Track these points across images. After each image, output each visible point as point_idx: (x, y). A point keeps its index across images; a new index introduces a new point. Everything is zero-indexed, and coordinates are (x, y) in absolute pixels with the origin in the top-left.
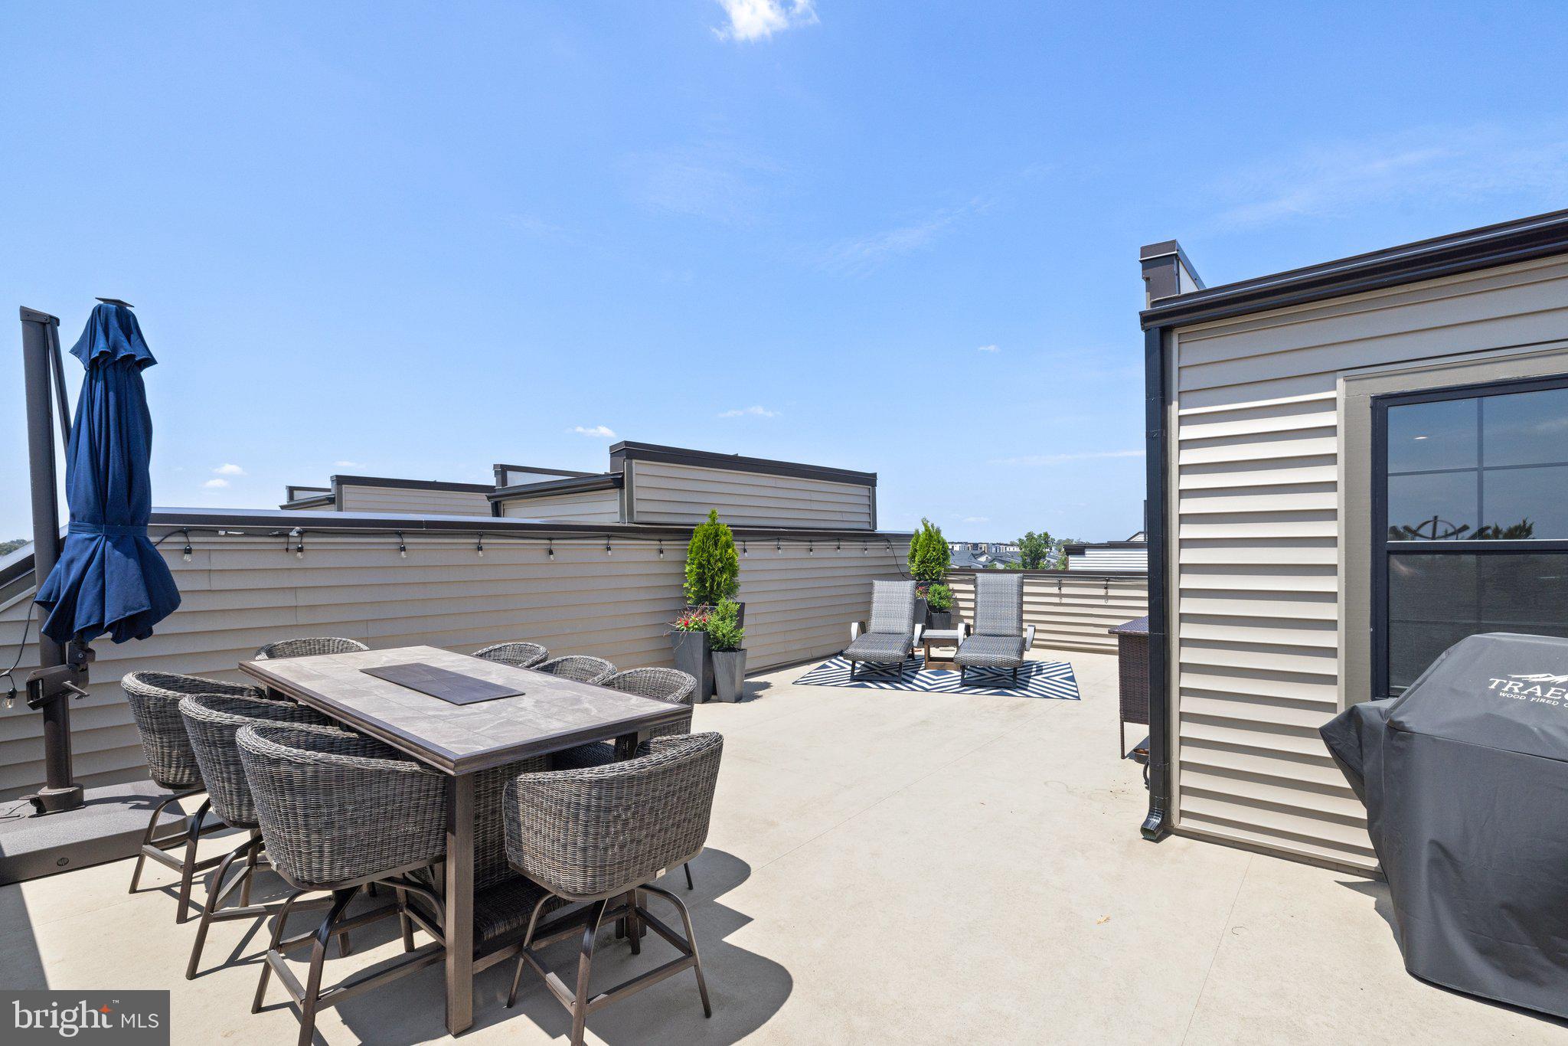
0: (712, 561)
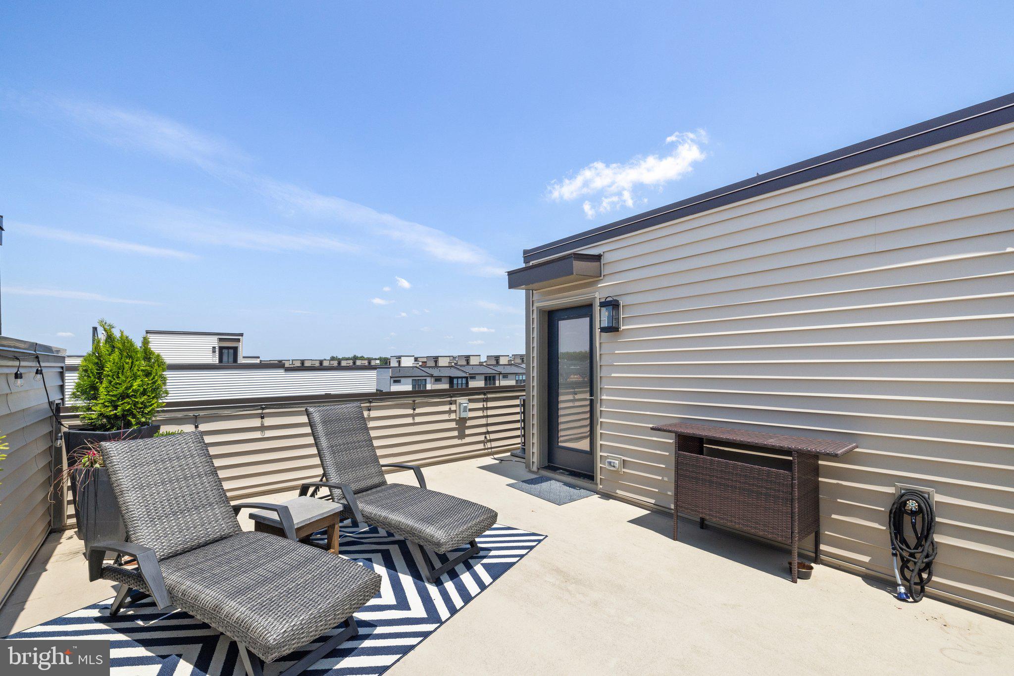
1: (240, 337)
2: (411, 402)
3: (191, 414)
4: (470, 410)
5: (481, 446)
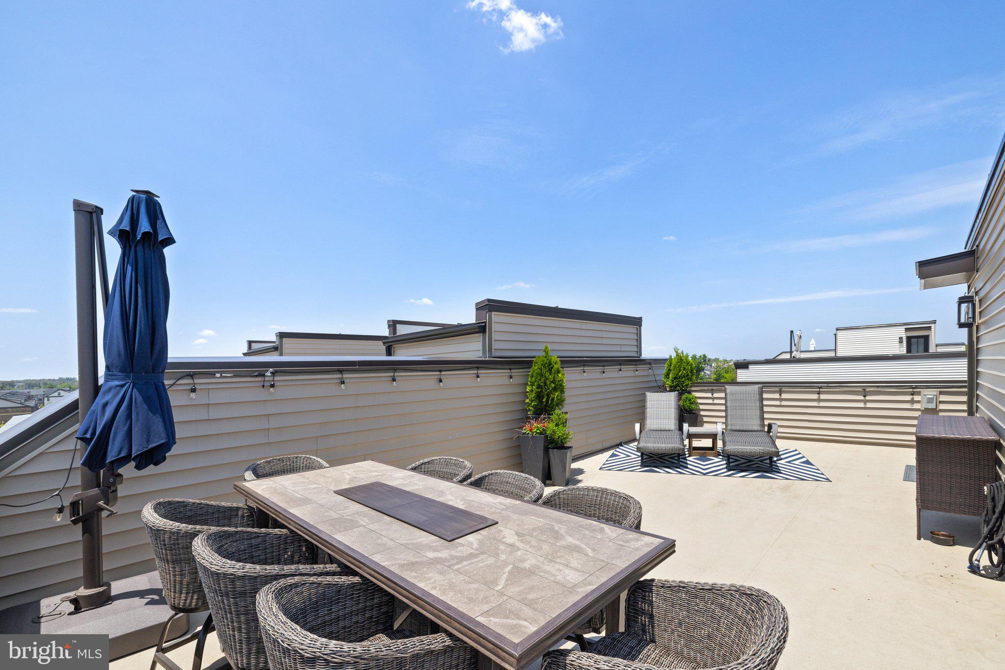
0: (548, 383)
1: (933, 326)
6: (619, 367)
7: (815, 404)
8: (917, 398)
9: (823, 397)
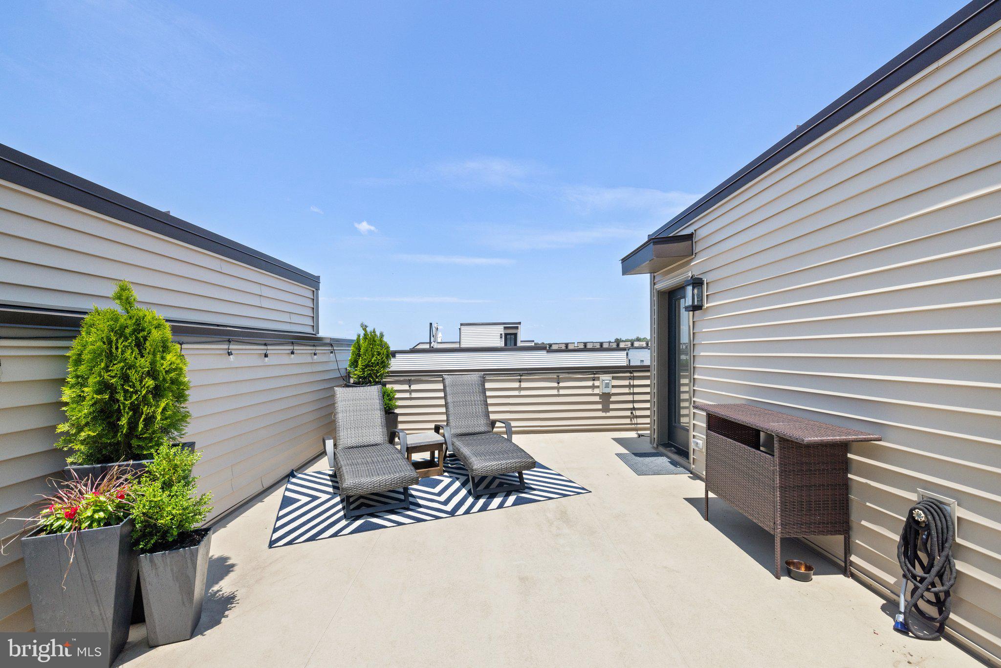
1: (519, 326)
2: (555, 377)
3: (407, 378)
4: (613, 387)
5: (628, 421)
6: (291, 348)
7: (516, 393)
8: (597, 383)
9: (524, 385)
